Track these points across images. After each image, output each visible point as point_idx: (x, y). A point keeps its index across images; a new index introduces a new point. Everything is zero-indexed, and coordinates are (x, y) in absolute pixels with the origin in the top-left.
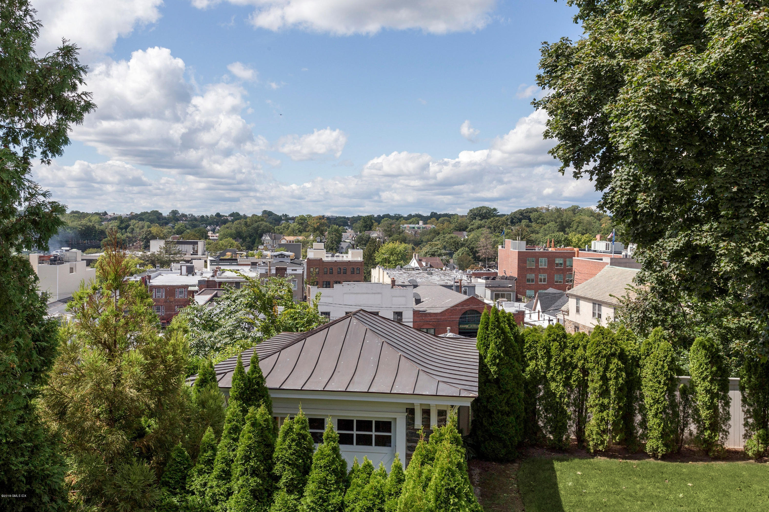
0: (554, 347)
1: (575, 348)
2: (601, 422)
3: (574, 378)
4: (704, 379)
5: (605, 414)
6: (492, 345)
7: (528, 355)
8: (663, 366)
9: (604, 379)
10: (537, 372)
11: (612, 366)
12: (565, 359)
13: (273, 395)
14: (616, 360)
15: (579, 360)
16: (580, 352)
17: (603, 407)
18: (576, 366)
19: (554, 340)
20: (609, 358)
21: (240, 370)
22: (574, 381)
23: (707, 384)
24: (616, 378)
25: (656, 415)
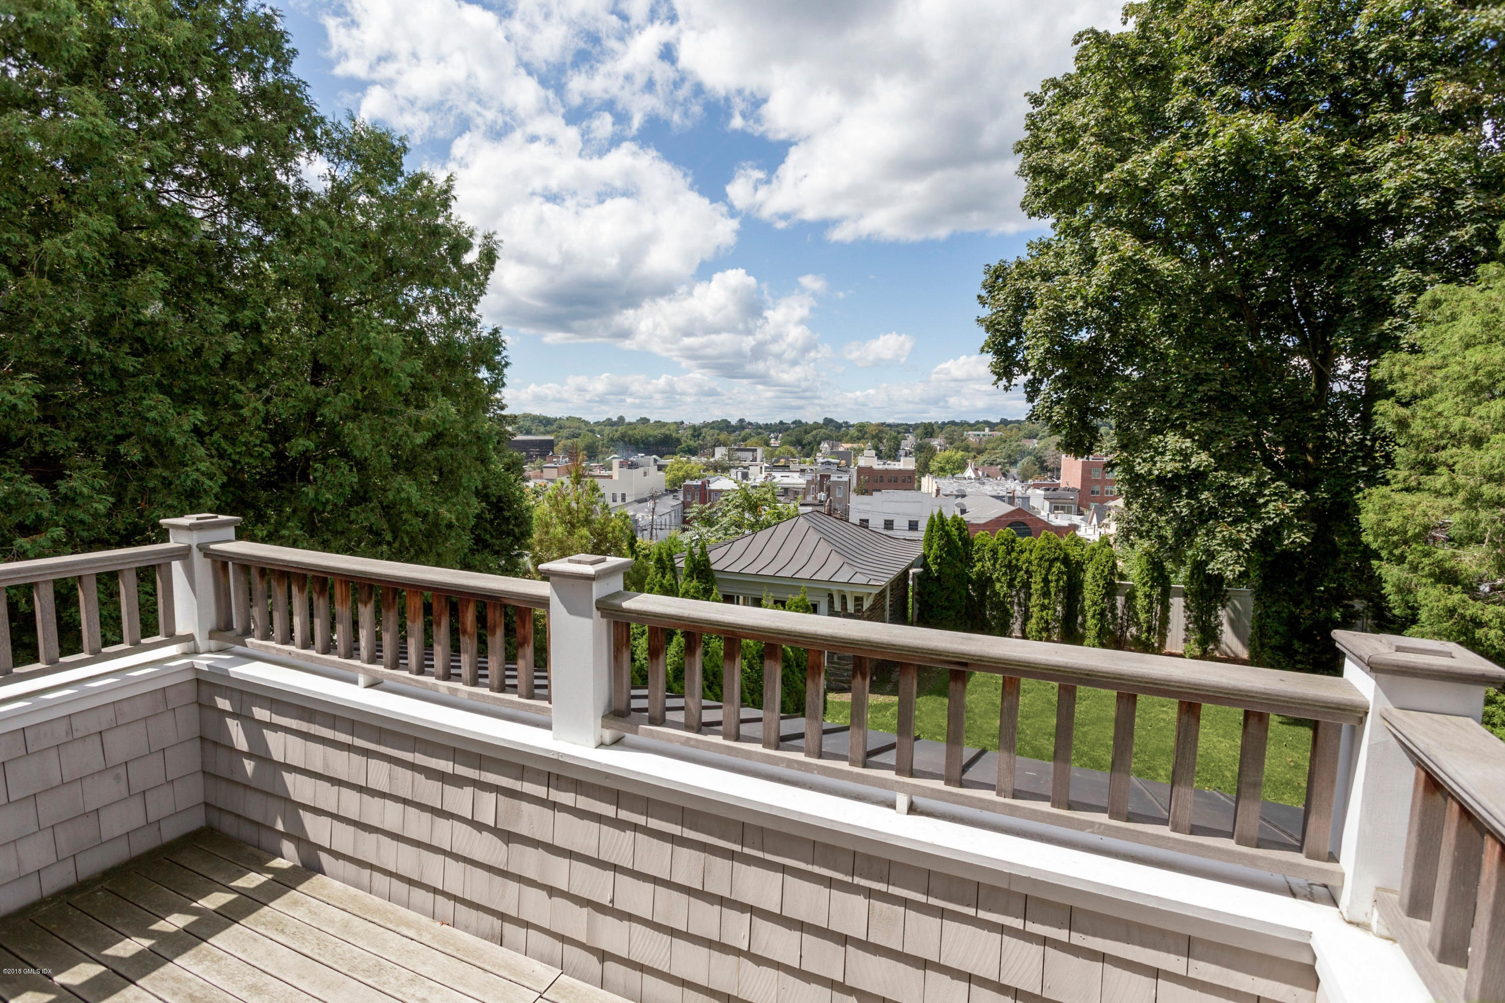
0: (1000, 551)
1: (1022, 552)
3: (1018, 580)
4: (1144, 585)
5: (1044, 613)
6: (935, 546)
7: (976, 557)
8: (1103, 571)
9: (1046, 581)
10: (983, 573)
11: (1054, 569)
12: (1010, 562)
13: (718, 576)
14: (1059, 564)
15: (1024, 563)
16: (1026, 555)
17: (1044, 607)
18: (1021, 569)
19: (1002, 544)
20: (1052, 562)
21: (691, 554)
22: (1018, 583)
23: (1147, 589)
24: (1057, 581)
25: (1093, 617)
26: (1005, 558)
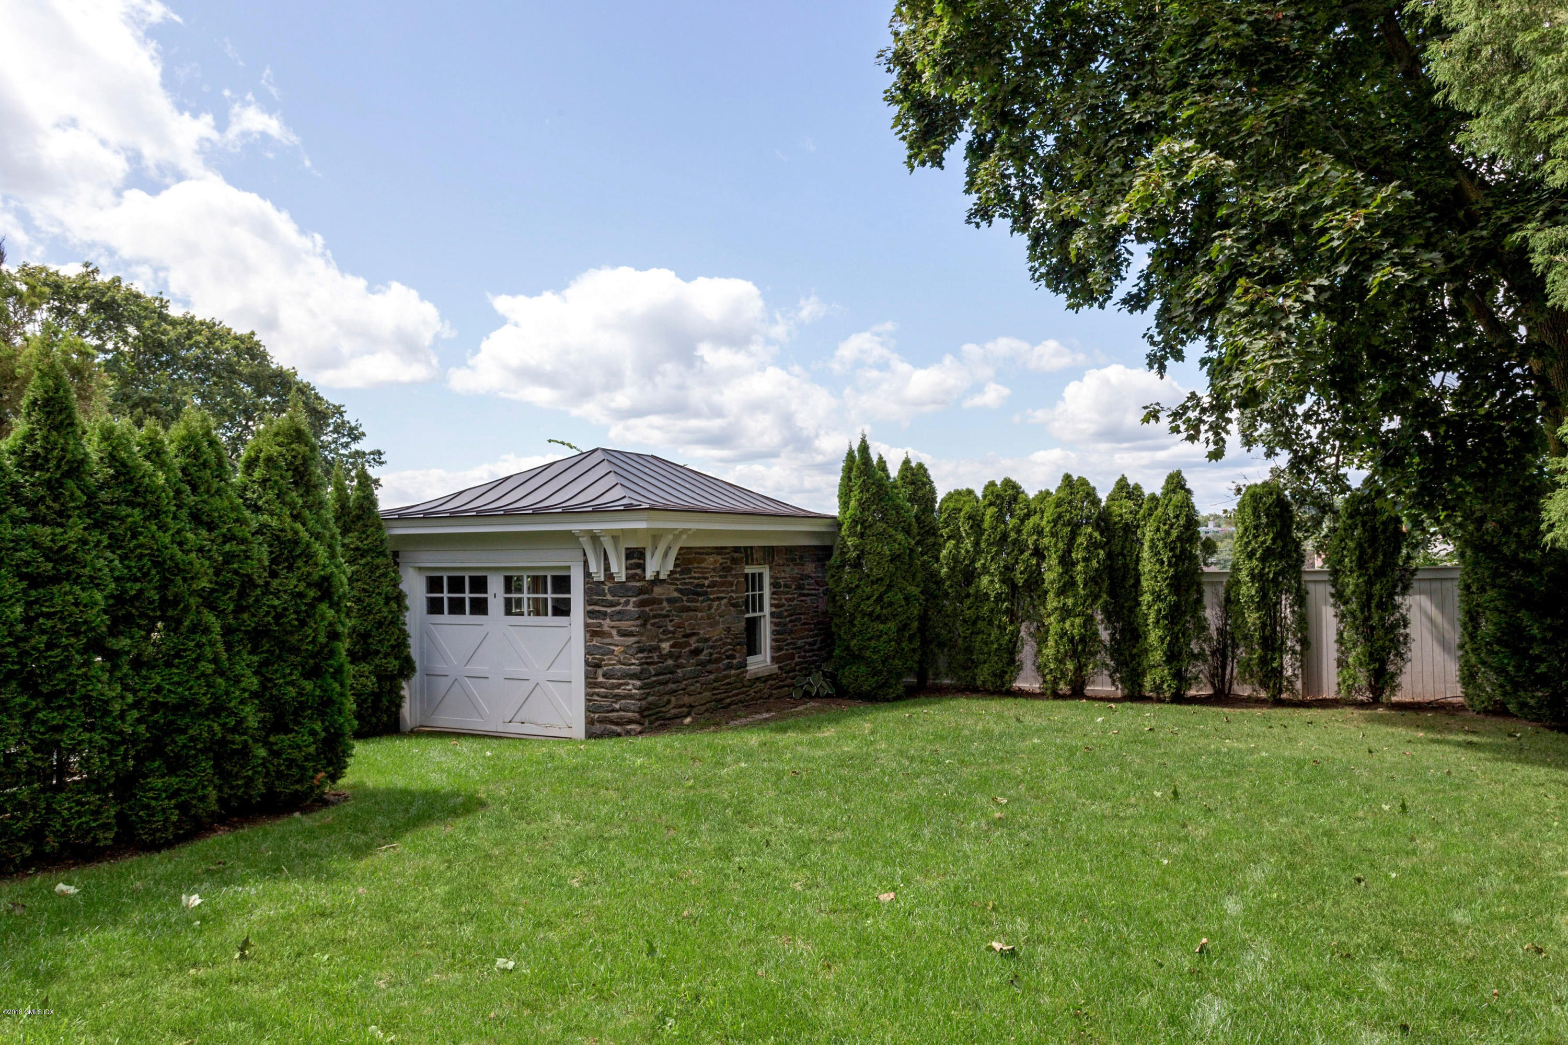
0: (987, 518)
2: (1061, 638)
3: (1020, 567)
4: (1250, 556)
5: (1067, 624)
7: (945, 532)
8: (1168, 533)
9: (1066, 562)
10: (958, 560)
11: (1081, 540)
14: (1090, 530)
15: (1030, 535)
17: (1065, 613)
18: (1025, 547)
20: (1076, 525)
22: (1021, 573)
24: (1087, 560)
25: (1157, 623)
26: (994, 528)
